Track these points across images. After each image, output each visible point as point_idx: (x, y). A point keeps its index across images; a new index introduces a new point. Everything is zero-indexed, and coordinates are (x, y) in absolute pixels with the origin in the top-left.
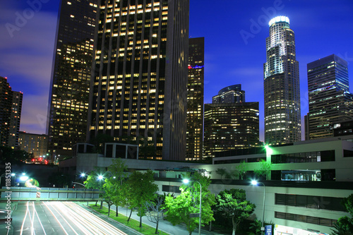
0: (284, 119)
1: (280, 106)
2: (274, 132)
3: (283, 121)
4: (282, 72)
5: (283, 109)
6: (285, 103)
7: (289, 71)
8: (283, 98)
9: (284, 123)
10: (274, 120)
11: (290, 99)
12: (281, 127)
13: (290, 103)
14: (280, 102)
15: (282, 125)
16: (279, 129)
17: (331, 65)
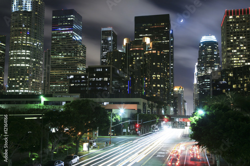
0: (28, 56)
1: (26, 43)
2: (18, 67)
3: (27, 58)
4: (30, 10)
5: (28, 46)
6: (30, 41)
7: (37, 11)
8: (30, 36)
9: (28, 60)
10: (19, 56)
11: (36, 38)
12: (25, 64)
13: (35, 42)
14: (26, 39)
15: (27, 62)
16: (24, 65)
17: (71, 17)
